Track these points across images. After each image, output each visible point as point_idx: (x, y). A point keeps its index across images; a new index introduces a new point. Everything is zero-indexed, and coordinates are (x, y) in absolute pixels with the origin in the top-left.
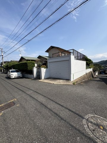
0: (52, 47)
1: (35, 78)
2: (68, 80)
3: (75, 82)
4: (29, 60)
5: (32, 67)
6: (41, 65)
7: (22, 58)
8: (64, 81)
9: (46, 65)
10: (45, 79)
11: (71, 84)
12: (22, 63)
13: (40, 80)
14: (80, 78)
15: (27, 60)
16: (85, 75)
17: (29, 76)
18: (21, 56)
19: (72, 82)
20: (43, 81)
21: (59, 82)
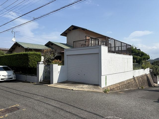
0: (74, 28)
1: (40, 83)
2: (97, 84)
3: (109, 89)
4: (31, 50)
5: (36, 63)
6: (53, 60)
7: (16, 45)
8: (90, 86)
9: (60, 60)
10: (60, 82)
11: (101, 91)
12: (17, 54)
13: (49, 85)
14: (119, 83)
15: (27, 50)
16: (130, 80)
17: (29, 77)
18: (14, 40)
19: (103, 88)
20: (56, 86)
21: (81, 88)
